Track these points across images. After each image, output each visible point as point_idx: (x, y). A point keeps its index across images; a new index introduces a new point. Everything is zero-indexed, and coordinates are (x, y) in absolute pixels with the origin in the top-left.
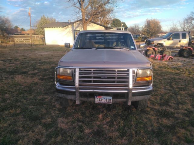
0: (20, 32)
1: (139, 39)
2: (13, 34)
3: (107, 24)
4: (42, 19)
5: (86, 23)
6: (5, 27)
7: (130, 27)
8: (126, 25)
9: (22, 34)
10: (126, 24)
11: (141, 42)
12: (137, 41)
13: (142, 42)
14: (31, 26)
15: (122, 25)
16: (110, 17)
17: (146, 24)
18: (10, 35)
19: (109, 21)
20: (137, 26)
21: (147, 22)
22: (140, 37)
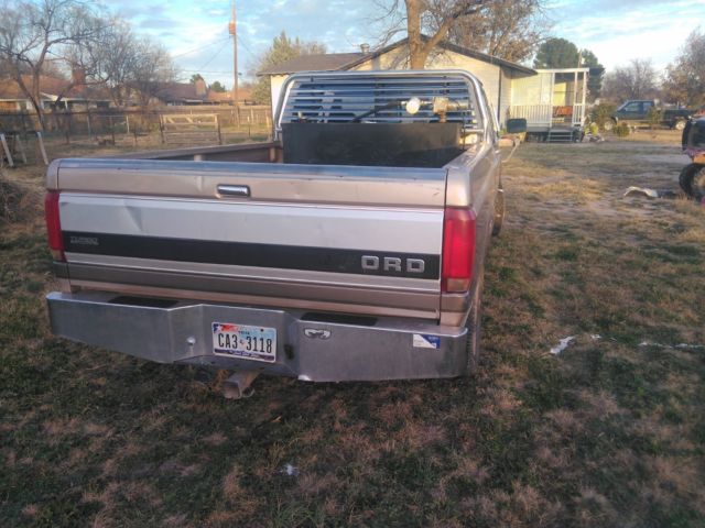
0: (204, 96)
1: (651, 116)
2: (178, 102)
3: (518, 57)
4: (276, 45)
5: (423, 50)
6: (152, 80)
7: (615, 72)
8: (599, 62)
9: (210, 103)
10: (596, 60)
11: (657, 131)
12: (640, 128)
13: (663, 132)
14: (236, 73)
15: (583, 61)
16: (530, 29)
17: (688, 55)
18: (170, 105)
19: (526, 43)
20: (643, 66)
21: (693, 46)
22: (659, 109)
